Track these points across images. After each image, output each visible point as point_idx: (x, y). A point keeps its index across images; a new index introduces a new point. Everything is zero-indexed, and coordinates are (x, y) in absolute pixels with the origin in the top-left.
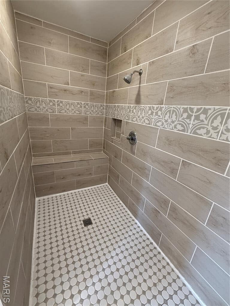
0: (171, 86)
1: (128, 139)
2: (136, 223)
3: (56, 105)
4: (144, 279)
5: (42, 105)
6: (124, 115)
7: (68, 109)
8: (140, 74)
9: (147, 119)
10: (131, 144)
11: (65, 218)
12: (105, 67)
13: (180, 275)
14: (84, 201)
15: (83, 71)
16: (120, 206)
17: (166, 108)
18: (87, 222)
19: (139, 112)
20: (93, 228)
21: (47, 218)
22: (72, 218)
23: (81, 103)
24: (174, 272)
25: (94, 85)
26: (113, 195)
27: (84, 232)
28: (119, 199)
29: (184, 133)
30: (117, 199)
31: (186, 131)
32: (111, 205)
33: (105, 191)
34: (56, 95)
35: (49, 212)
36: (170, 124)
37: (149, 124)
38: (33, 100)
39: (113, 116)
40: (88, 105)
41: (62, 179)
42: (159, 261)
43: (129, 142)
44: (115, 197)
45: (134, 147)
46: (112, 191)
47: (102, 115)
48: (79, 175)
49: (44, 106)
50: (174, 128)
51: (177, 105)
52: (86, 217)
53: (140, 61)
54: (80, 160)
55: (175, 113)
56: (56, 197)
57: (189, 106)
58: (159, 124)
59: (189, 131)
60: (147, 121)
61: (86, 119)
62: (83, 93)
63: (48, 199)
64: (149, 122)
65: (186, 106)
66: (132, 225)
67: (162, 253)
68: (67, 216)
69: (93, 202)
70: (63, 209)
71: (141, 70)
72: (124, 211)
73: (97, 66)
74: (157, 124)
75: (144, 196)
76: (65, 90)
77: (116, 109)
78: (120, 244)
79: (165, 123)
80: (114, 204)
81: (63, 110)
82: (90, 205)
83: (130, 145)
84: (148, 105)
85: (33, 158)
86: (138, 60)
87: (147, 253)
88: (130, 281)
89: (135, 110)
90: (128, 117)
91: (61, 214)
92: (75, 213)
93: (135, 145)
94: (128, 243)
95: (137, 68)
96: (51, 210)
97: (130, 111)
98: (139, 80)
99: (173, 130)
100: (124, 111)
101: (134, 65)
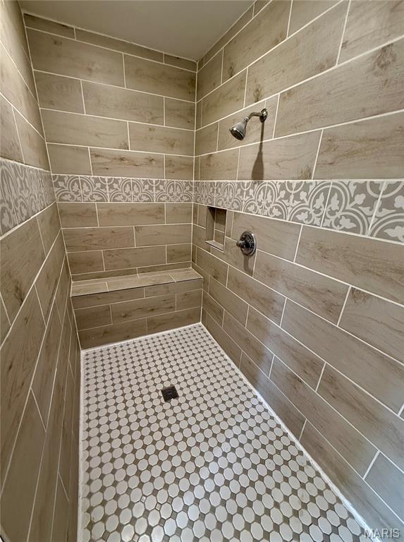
0: (330, 140)
1: (239, 245)
2: (255, 397)
3: (107, 187)
4: (275, 501)
5: (82, 188)
6: (230, 200)
7: (128, 194)
8: (263, 118)
9: (276, 207)
10: (244, 254)
11: (131, 386)
12: (192, 110)
13: (342, 497)
14: (163, 356)
15: (153, 120)
16: (225, 363)
17: (317, 185)
18: (170, 394)
19: (260, 193)
20: (180, 404)
21: (101, 385)
22: (143, 385)
23: (151, 182)
24: (330, 489)
25: (172, 146)
26: (213, 343)
27: (164, 411)
28: (222, 352)
29: (355, 235)
30: (219, 351)
31: (361, 231)
32: (209, 362)
33: (198, 337)
34: (106, 169)
35: (104, 376)
36: (326, 217)
37: (281, 217)
38: (66, 179)
39: (210, 202)
40: (163, 184)
41: (124, 317)
42: (302, 468)
43: (240, 251)
44: (216, 347)
45: (250, 260)
46: (211, 337)
47: (189, 201)
48: (152, 310)
49: (86, 189)
50: (334, 226)
51: (342, 178)
52: (167, 385)
53: (262, 92)
54: (152, 283)
55: (336, 195)
56: (115, 348)
57: (369, 180)
58: (303, 217)
59: (369, 231)
60: (276, 212)
61: (160, 210)
62: (154, 162)
63: (101, 351)
64: (280, 213)
65: (361, 181)
66: (249, 399)
67: (305, 452)
68: (134, 382)
69: (177, 357)
70: (127, 369)
71: (264, 110)
72: (232, 373)
73: (178, 110)
74: (297, 216)
75: (270, 349)
76: (122, 159)
77: (213, 189)
78: (229, 434)
79: (314, 216)
80: (215, 361)
81: (120, 195)
82: (173, 363)
83: (243, 256)
84: (279, 181)
85: (72, 282)
86: (257, 90)
87: (278, 452)
88: (250, 504)
89: (251, 191)
90: (238, 204)
91: (125, 379)
92: (148, 377)
93: (253, 257)
94: (243, 432)
95: (256, 107)
96: (108, 372)
97: (242, 192)
98: (260, 131)
99: (333, 228)
100: (231, 193)
101: (249, 102)
